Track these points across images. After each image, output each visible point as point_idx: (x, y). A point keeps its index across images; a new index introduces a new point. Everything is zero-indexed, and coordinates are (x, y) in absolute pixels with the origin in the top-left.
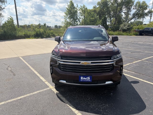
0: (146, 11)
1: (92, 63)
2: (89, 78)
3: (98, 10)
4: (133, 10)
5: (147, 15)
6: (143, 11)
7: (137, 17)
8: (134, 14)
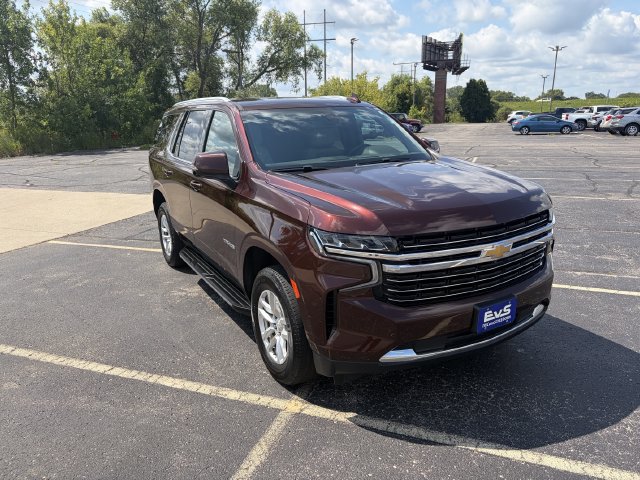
0: (301, 52)
1: (516, 245)
2: (507, 310)
3: (120, 31)
4: (258, 42)
5: (306, 64)
6: (291, 51)
7: (275, 72)
8: (262, 60)
